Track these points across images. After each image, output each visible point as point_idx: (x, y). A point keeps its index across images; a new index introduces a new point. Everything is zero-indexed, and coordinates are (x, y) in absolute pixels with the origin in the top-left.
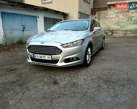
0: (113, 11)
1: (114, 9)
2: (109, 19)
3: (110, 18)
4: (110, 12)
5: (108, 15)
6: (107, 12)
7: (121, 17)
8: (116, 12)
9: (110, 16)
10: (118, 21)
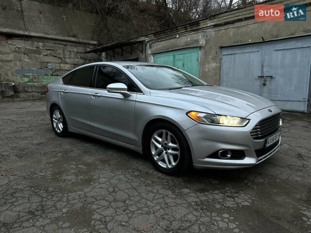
0: (5, 46)
1: (7, 42)
3: (1, 61)
7: (27, 60)
8: (13, 49)
10: (22, 67)
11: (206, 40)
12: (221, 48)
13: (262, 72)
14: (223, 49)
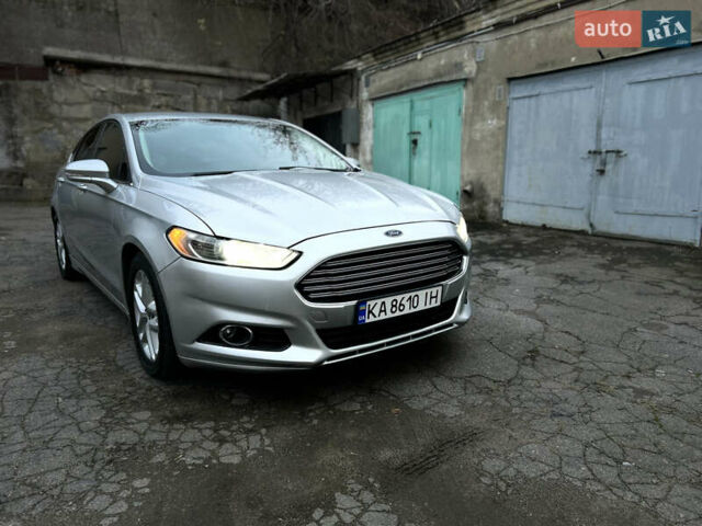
0: (74, 88)
1: (79, 80)
2: (65, 124)
3: (67, 119)
4: (63, 90)
5: (53, 101)
6: (51, 91)
8: (91, 94)
9: (65, 107)
11: (477, 63)
12: (510, 80)
13: (598, 139)
14: (513, 82)
